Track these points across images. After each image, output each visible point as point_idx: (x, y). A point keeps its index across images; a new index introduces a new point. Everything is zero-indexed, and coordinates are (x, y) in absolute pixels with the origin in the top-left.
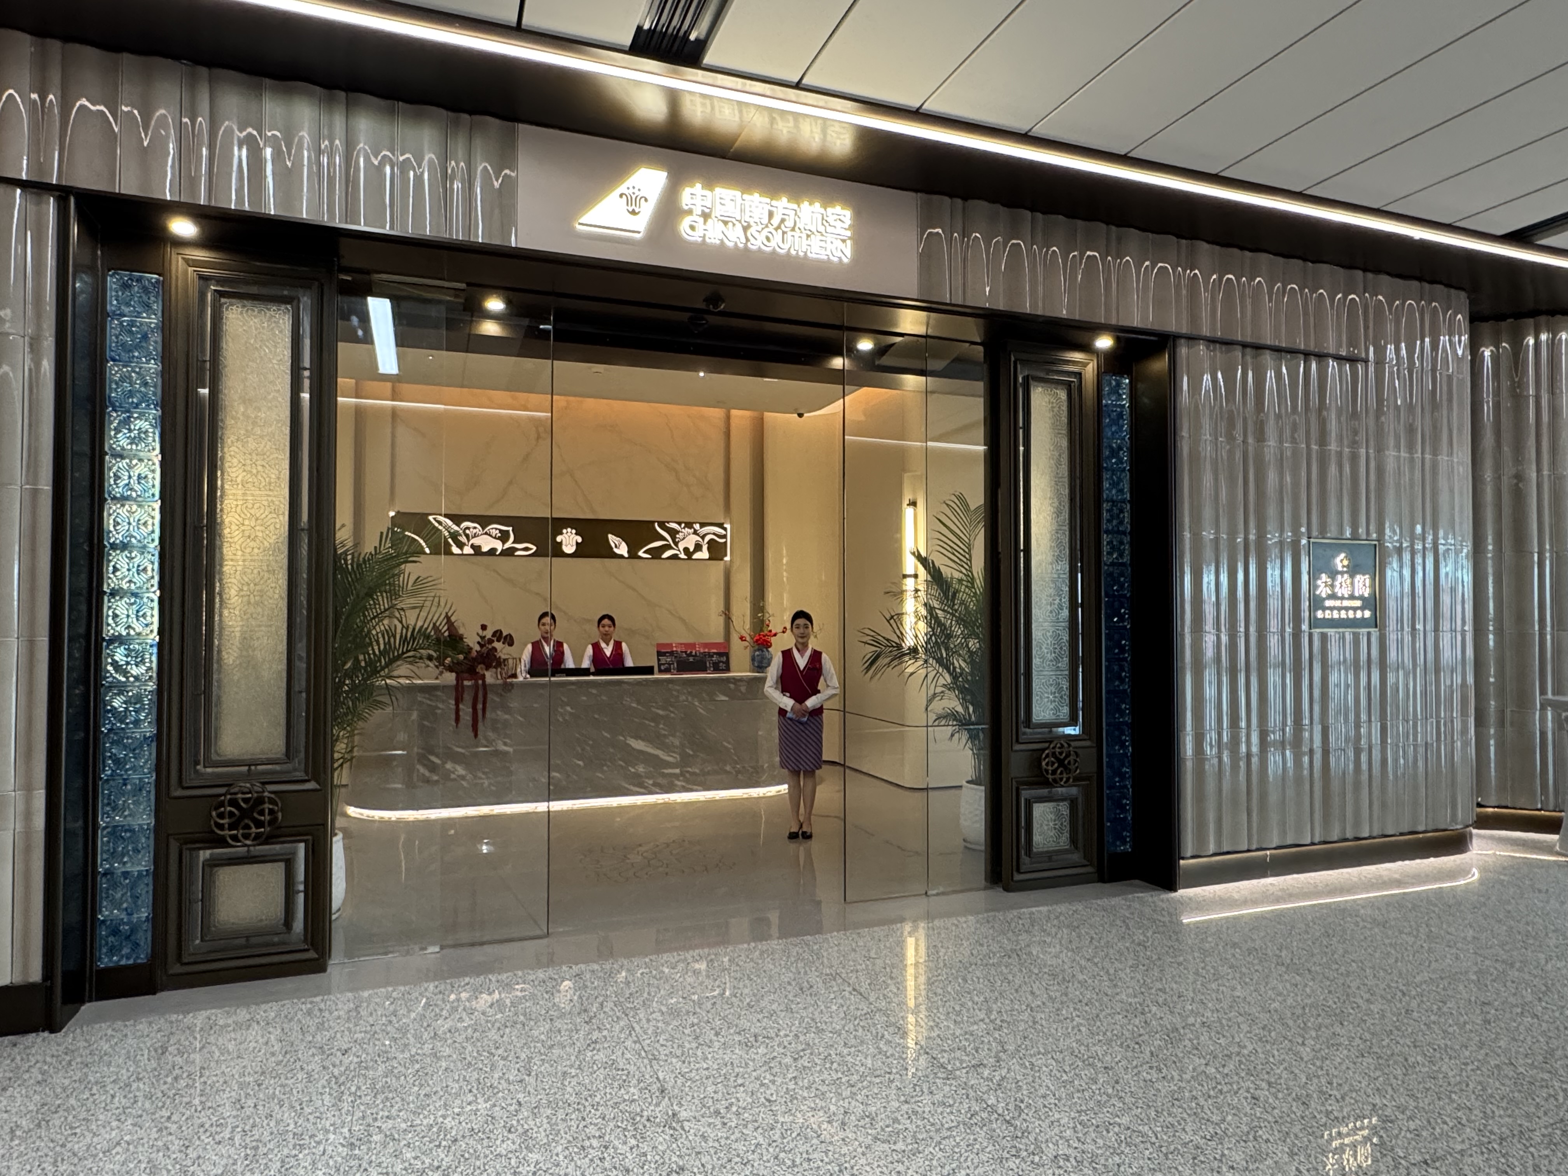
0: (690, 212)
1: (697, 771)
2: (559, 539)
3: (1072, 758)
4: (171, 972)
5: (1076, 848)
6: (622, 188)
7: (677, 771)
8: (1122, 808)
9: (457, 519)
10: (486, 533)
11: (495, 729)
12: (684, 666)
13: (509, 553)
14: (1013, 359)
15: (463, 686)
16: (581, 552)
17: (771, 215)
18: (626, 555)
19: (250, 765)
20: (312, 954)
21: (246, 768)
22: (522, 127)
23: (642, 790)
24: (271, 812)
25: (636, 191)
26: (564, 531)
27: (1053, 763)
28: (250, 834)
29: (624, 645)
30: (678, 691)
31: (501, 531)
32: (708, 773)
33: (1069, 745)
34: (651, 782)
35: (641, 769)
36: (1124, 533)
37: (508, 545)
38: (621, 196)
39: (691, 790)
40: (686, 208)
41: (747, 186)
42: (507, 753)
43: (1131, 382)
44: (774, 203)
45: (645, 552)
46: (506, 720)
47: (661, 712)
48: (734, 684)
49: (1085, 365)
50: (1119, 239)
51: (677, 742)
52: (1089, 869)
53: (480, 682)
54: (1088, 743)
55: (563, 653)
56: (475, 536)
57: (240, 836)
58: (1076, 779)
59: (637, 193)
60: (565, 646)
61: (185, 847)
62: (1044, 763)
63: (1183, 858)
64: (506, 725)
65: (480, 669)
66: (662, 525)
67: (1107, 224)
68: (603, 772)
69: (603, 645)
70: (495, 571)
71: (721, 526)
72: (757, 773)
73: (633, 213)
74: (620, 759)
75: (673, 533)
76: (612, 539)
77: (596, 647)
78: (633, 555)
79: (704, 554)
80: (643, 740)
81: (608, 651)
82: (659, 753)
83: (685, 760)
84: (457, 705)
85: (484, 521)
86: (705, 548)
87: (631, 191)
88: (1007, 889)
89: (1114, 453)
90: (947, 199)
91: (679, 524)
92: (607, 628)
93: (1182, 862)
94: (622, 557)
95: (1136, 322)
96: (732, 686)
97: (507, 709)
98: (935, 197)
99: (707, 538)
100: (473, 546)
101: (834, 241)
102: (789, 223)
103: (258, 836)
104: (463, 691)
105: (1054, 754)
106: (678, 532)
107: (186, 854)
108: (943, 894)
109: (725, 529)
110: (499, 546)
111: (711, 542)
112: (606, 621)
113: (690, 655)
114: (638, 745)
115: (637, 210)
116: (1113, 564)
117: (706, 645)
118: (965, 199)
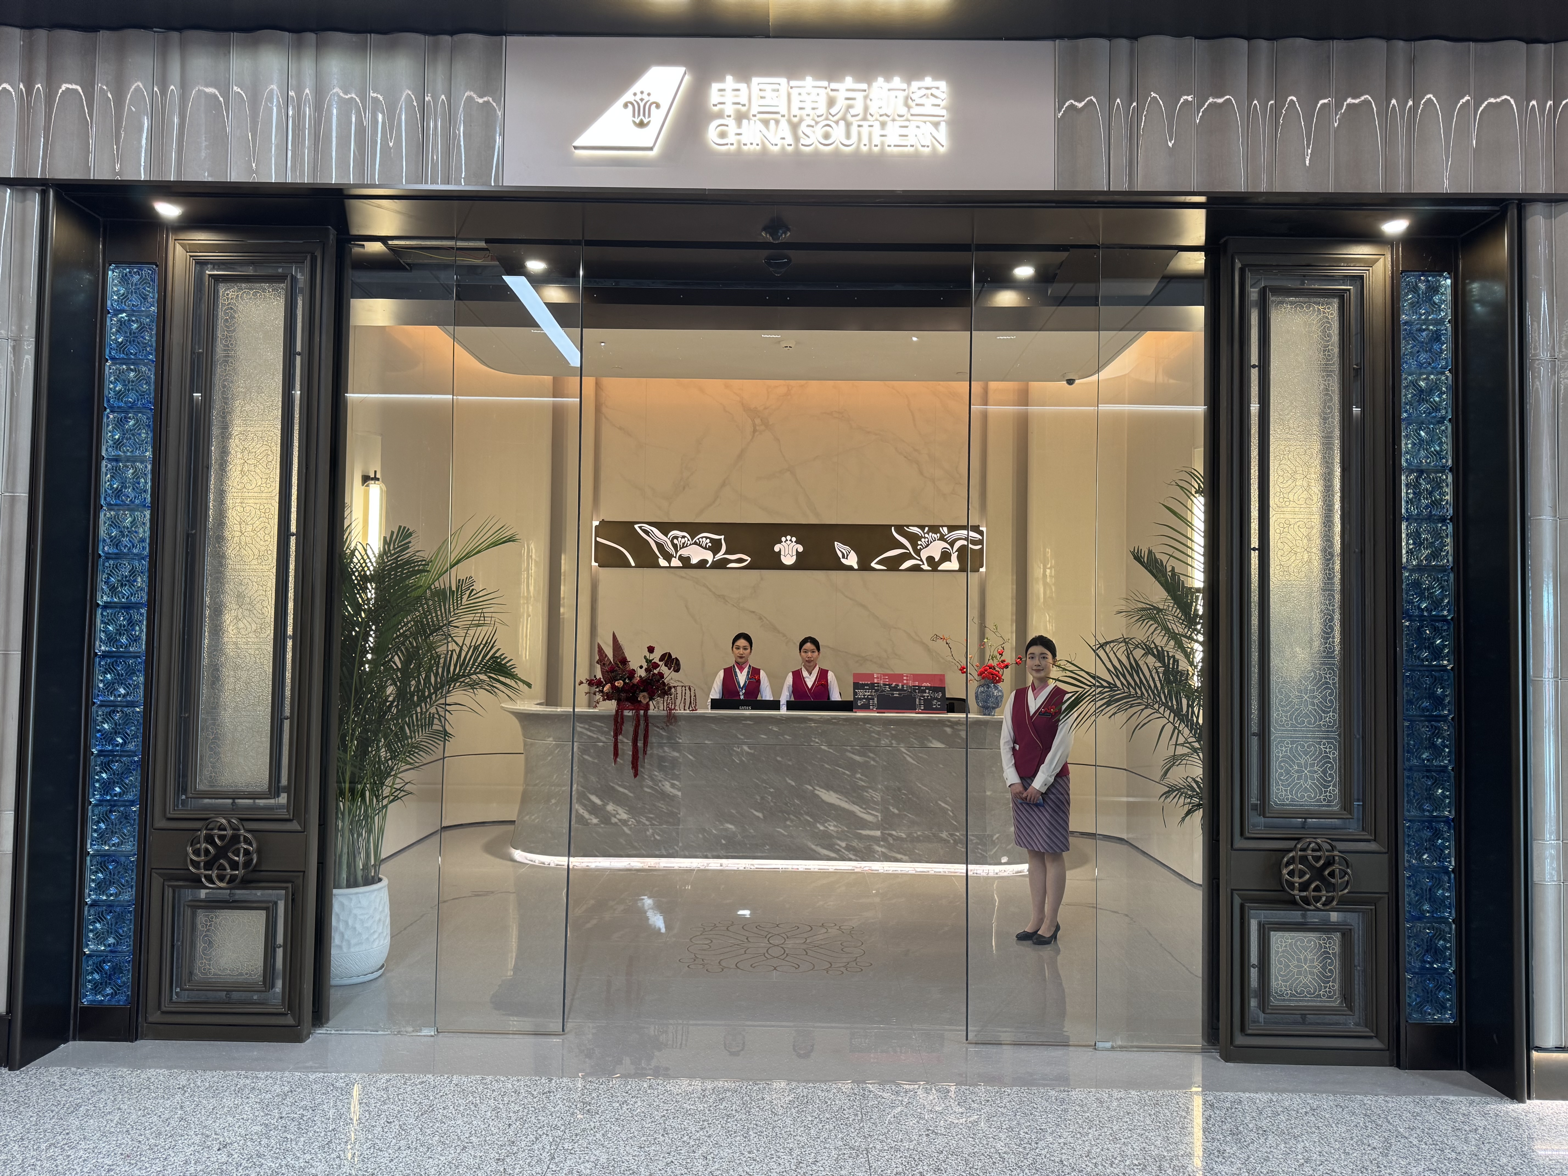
0: (720, 115)
1: (904, 836)
2: (777, 548)
3: (1336, 867)
4: (150, 1019)
5: (1351, 1008)
6: (628, 96)
7: (878, 833)
8: (1438, 954)
9: (665, 528)
10: (695, 543)
11: (661, 768)
12: (887, 702)
13: (721, 565)
14: (1238, 265)
15: (622, 716)
16: (802, 563)
17: (831, 102)
18: (856, 567)
19: (234, 799)
20: (290, 1020)
21: (230, 801)
22: (512, 40)
23: (833, 855)
24: (247, 852)
25: (645, 96)
26: (783, 539)
27: (1302, 874)
28: (225, 876)
29: (831, 675)
30: (879, 733)
31: (712, 540)
32: (918, 839)
33: (1333, 848)
34: (843, 844)
35: (832, 827)
36: (1443, 520)
37: (720, 556)
38: (626, 106)
39: (897, 860)
40: (716, 109)
41: (793, 70)
42: (675, 796)
43: (1455, 285)
44: (834, 85)
45: (878, 563)
46: (675, 759)
47: (857, 758)
48: (951, 727)
49: (1371, 263)
50: (1412, 61)
51: (877, 797)
52: (1375, 1044)
53: (642, 712)
54: (1373, 846)
55: (759, 681)
56: (684, 546)
57: (214, 876)
58: (1343, 901)
59: (646, 98)
60: (762, 673)
61: (166, 883)
62: (1285, 871)
63: (1539, 1049)
64: (674, 763)
65: (643, 697)
66: (900, 529)
67: (1388, 38)
68: (786, 827)
69: (805, 673)
70: (705, 586)
71: (976, 529)
72: (985, 845)
73: (641, 125)
74: (807, 814)
75: (914, 539)
76: (840, 548)
77: (797, 675)
78: (864, 566)
79: (953, 564)
80: (836, 791)
81: (810, 680)
82: (856, 809)
83: (888, 822)
84: (616, 736)
85: (693, 529)
86: (954, 557)
87: (638, 98)
88: (1227, 1058)
89: (1422, 395)
90: (1104, 43)
91: (922, 527)
92: (810, 654)
93: (1535, 1055)
94: (850, 568)
95: (1446, 186)
96: (948, 730)
97: (675, 746)
98: (1081, 42)
99: (958, 545)
100: (681, 558)
101: (921, 124)
102: (858, 109)
103: (232, 879)
104: (622, 723)
105: (1303, 860)
106: (920, 538)
107: (169, 893)
108: (1122, 1048)
109: (981, 533)
110: (709, 556)
111: (962, 550)
112: (808, 645)
113: (895, 689)
114: (830, 797)
115: (646, 121)
116: (1419, 568)
117: (916, 677)
118: (1133, 37)
